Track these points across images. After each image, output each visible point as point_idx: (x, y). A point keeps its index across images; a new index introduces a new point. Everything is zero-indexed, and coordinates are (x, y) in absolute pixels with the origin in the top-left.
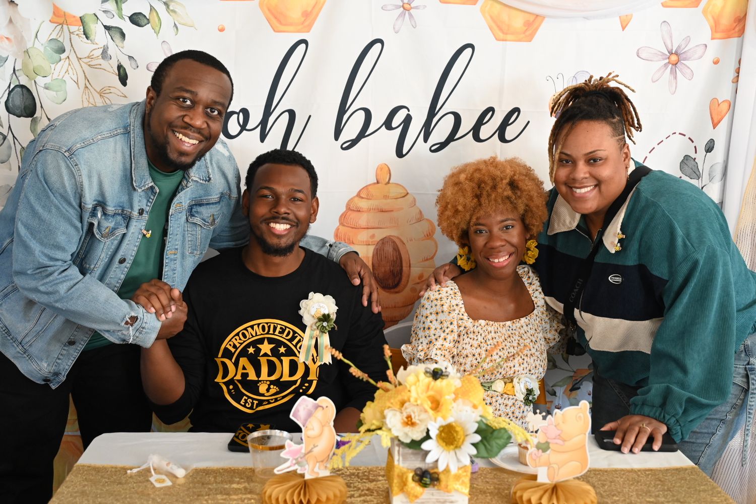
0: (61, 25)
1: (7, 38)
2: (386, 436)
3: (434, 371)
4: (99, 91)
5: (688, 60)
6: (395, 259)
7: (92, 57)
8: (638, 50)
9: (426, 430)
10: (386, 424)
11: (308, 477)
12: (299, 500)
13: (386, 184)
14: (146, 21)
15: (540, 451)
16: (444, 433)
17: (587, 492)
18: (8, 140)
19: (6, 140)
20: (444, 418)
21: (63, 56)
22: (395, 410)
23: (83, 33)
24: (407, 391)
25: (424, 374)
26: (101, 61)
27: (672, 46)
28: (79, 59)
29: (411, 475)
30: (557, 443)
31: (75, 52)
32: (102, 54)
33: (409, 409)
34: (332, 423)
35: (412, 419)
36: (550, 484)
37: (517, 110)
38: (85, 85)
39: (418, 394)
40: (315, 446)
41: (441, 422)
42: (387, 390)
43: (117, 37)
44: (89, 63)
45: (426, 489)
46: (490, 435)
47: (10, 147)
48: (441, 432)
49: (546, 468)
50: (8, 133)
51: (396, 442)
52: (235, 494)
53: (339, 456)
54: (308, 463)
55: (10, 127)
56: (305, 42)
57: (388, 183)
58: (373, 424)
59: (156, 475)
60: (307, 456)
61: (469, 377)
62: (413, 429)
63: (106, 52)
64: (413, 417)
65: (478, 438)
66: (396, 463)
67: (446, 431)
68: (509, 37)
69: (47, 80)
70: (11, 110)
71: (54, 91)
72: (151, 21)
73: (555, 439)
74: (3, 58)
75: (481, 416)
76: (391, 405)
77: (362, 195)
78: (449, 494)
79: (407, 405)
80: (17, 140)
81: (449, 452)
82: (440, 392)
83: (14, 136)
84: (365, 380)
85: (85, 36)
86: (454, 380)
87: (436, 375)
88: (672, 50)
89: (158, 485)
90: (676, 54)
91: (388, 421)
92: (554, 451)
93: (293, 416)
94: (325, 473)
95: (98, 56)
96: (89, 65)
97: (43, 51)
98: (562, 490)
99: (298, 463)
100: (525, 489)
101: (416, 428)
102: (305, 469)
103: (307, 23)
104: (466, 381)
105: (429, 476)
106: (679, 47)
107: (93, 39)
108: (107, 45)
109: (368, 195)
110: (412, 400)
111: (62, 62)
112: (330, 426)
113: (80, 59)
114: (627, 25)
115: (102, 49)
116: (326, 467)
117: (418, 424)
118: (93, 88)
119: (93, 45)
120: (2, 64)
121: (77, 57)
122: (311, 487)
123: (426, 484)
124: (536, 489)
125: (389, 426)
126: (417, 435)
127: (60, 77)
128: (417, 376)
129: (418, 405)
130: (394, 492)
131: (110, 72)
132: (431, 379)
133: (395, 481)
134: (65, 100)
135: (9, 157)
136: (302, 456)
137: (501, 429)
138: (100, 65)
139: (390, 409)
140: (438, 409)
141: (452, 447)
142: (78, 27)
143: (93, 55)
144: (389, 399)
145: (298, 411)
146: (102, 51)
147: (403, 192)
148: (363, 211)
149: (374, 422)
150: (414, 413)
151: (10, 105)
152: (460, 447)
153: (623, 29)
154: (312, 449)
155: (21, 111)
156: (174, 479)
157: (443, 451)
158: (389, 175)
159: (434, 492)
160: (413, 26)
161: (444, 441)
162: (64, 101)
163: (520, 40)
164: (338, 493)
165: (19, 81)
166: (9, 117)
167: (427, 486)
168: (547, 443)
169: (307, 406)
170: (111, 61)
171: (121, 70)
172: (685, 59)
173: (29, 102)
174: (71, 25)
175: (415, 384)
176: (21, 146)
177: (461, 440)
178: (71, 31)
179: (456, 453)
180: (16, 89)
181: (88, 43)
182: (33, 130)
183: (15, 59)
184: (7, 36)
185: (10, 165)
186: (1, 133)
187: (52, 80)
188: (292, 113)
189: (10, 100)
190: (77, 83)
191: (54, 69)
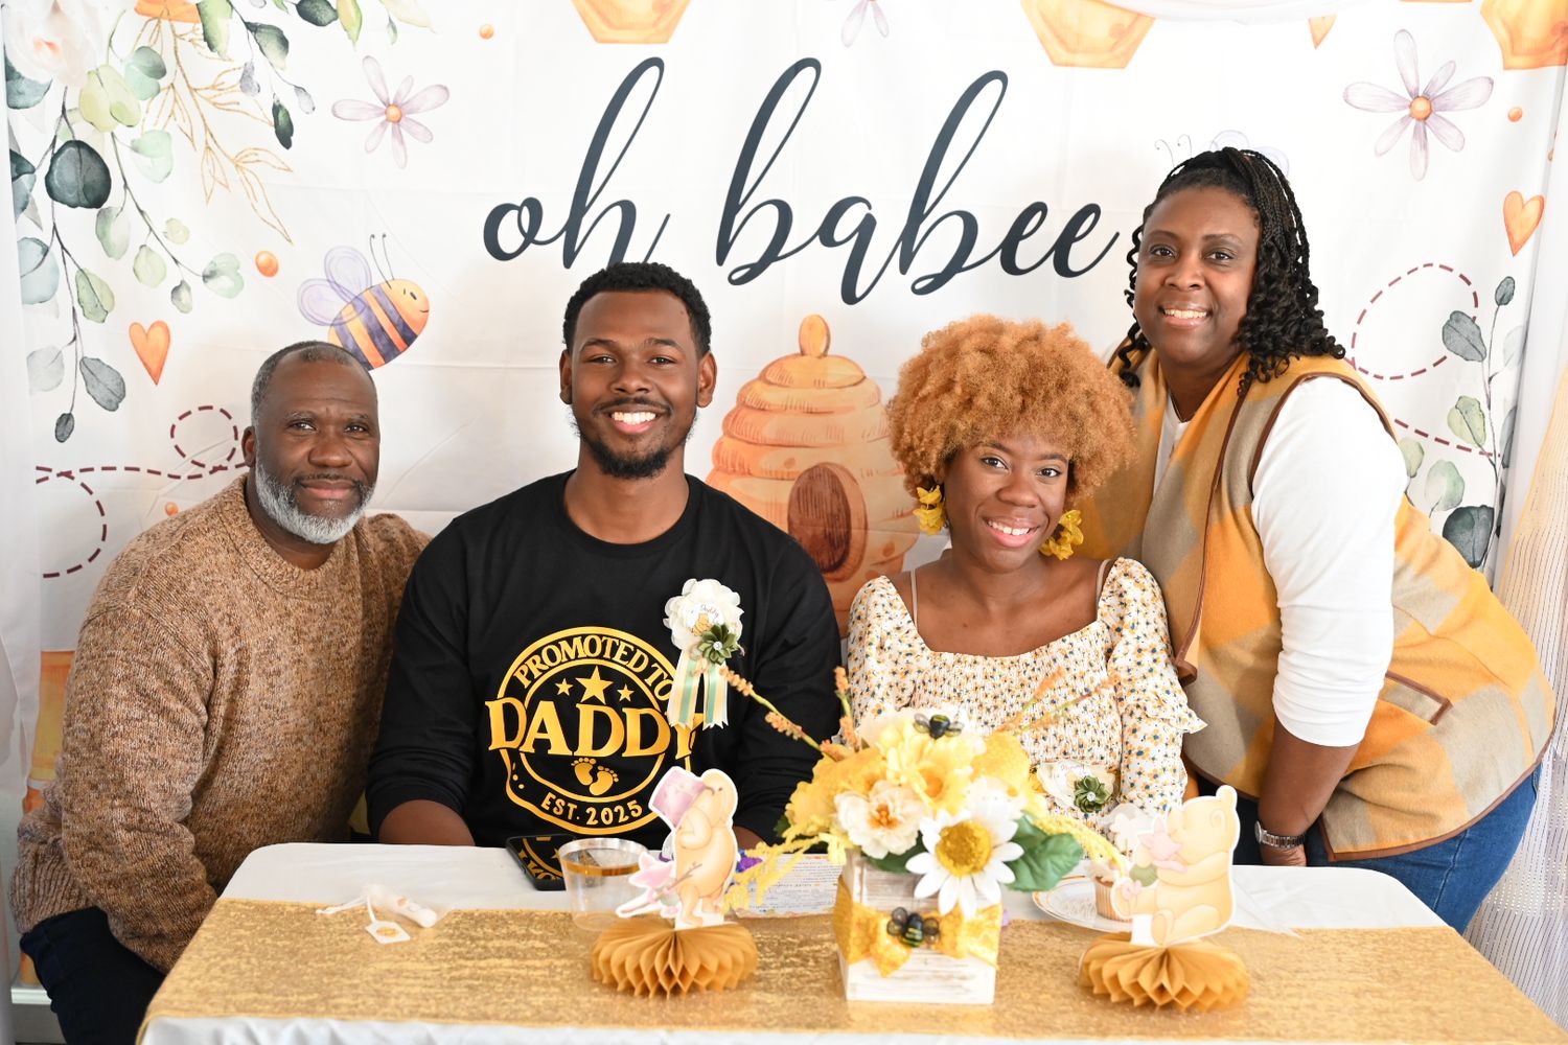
0: (156, 21)
1: (50, 45)
2: (838, 844)
3: (932, 721)
4: (233, 156)
5: (1450, 110)
6: (835, 511)
7: (221, 87)
8: (1347, 89)
9: (916, 835)
10: (837, 822)
11: (680, 926)
12: (666, 967)
13: (820, 357)
14: (330, 14)
15: (1139, 883)
16: (952, 843)
17: (1230, 965)
18: (52, 254)
19: (48, 256)
20: (952, 812)
21: (164, 82)
22: (856, 796)
23: (202, 37)
24: (879, 758)
25: (914, 725)
26: (239, 96)
27: (1418, 81)
28: (193, 90)
29: (884, 922)
30: (1171, 869)
31: (184, 76)
32: (241, 81)
33: (883, 794)
34: (730, 822)
35: (888, 814)
36: (1157, 949)
37: (1093, 210)
38: (207, 143)
39: (900, 765)
40: (696, 866)
41: (946, 819)
42: (838, 758)
43: (273, 46)
44: (213, 100)
45: (914, 950)
46: (1041, 847)
47: (56, 270)
48: (945, 839)
49: (1149, 917)
50: (52, 241)
51: (857, 858)
52: (536, 957)
53: (742, 886)
54: (681, 899)
55: (55, 228)
56: (657, 62)
57: (825, 354)
58: (812, 823)
59: (377, 922)
60: (681, 884)
61: (1001, 734)
62: (891, 831)
63: (249, 77)
64: (891, 808)
65: (1017, 851)
66: (856, 899)
67: (955, 836)
68: (1079, 58)
69: (135, 133)
70: (56, 193)
71: (150, 155)
72: (340, 12)
73: (1167, 859)
74: (42, 85)
75: (1022, 811)
76: (848, 786)
77: (769, 378)
78: (959, 962)
79: (878, 785)
80: (69, 255)
81: (960, 879)
82: (943, 763)
83: (63, 247)
84: (795, 737)
85: (206, 43)
86: (970, 740)
87: (937, 728)
88: (1417, 89)
89: (383, 940)
90: (1426, 97)
91: (841, 816)
92: (1167, 883)
93: (654, 805)
94: (717, 920)
95: (234, 86)
96: (214, 104)
97: (123, 75)
98: (1180, 962)
99: (662, 898)
100: (1107, 957)
101: (897, 831)
102: (677, 911)
103: (662, 25)
104: (996, 743)
105: (919, 925)
106: (1432, 83)
107: (221, 51)
108: (251, 63)
109: (781, 378)
110: (889, 775)
111: (162, 94)
112: (725, 827)
113: (195, 90)
114: (1324, 36)
115: (242, 71)
116: (716, 907)
117: (900, 823)
118: (222, 150)
119: (221, 61)
120: (38, 98)
121: (189, 86)
122: (686, 943)
123: (914, 940)
124: (1129, 956)
125: (845, 826)
126: (899, 844)
127: (159, 127)
128: (900, 731)
129: (900, 785)
130: (851, 956)
131: (255, 118)
132: (926, 736)
133: (854, 934)
134: (169, 173)
135: (54, 289)
136: (670, 884)
137: (1061, 835)
138: (238, 103)
139: (846, 793)
140: (940, 795)
141: (966, 868)
142: (192, 25)
143: (223, 83)
144: (844, 775)
145: (665, 795)
146: (240, 76)
147: (855, 374)
148: (771, 411)
149: (814, 818)
150: (893, 800)
151: (56, 182)
152: (982, 869)
153: (1317, 43)
154: (691, 870)
155: (78, 195)
156: (414, 930)
157: (948, 877)
158: (825, 339)
159: (928, 956)
160: (881, 32)
161: (950, 857)
162: (165, 178)
163: (1101, 66)
164: (741, 958)
165: (72, 132)
166: (53, 207)
167: (916, 944)
168: (1153, 868)
169: (682, 787)
170: (259, 97)
171: (281, 115)
172: (1444, 108)
173: (95, 175)
174: (178, 20)
175: (896, 746)
176: (78, 265)
177: (984, 856)
178: (178, 33)
179: (973, 881)
180: (67, 150)
181: (213, 58)
182: (101, 235)
183: (66, 88)
184: (48, 41)
185: (57, 306)
186: (37, 241)
187: (142, 134)
188: (628, 210)
189: (55, 173)
190: (192, 140)
191: (147, 112)
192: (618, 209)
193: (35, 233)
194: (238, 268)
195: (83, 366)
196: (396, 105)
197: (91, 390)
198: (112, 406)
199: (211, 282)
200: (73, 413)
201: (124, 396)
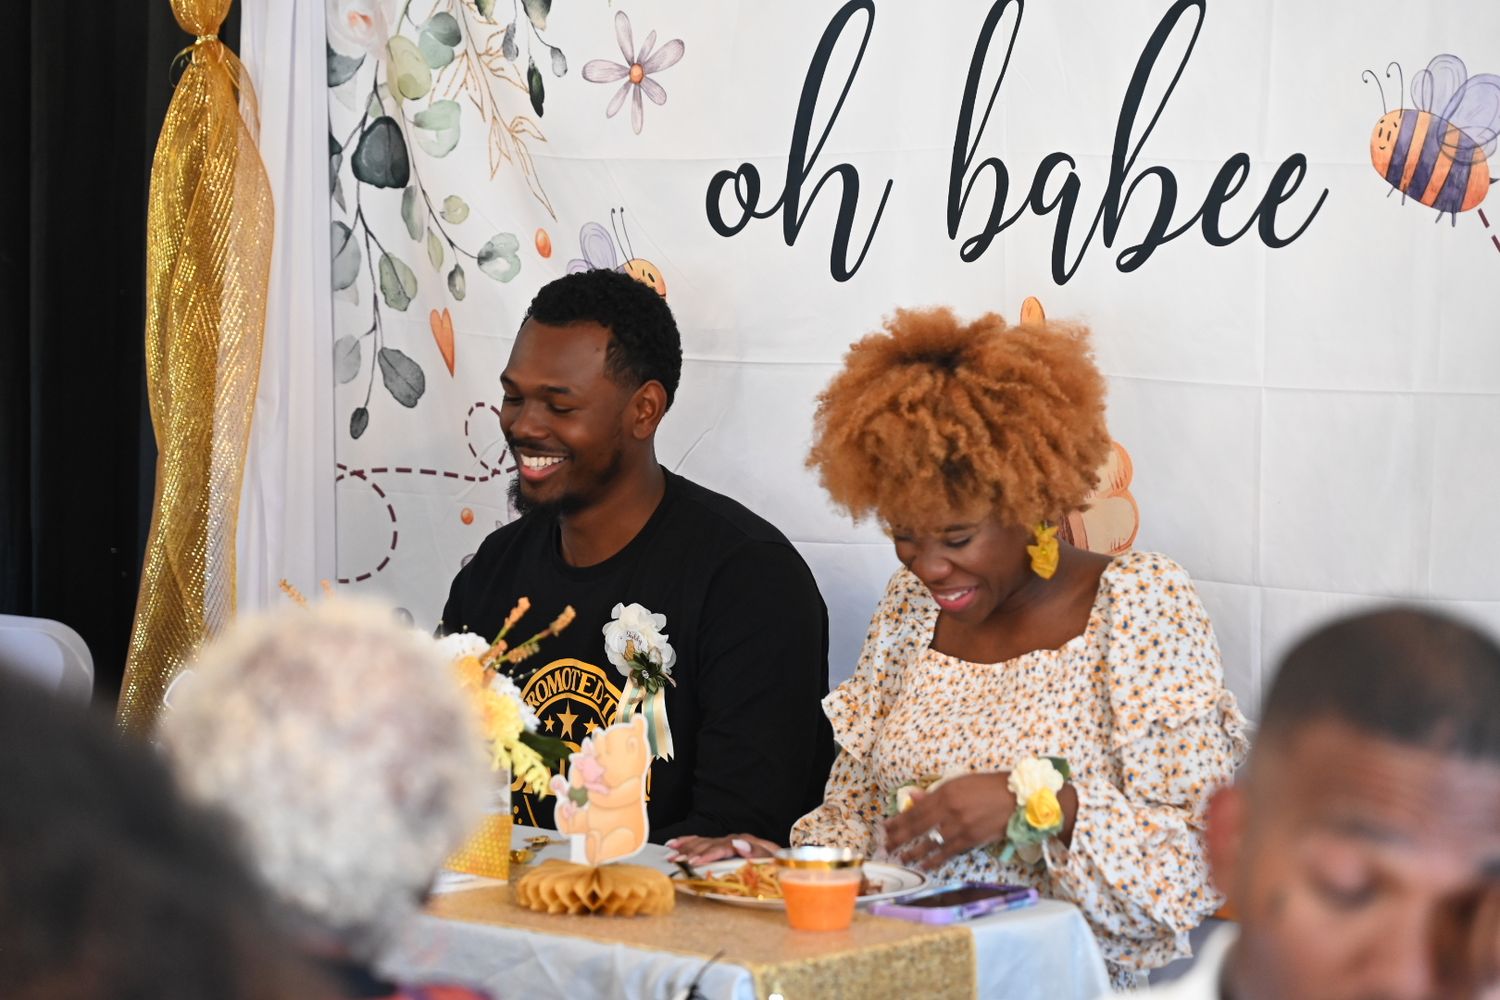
1: (365, 18)
4: (510, 126)
7: (491, 52)
15: (574, 803)
18: (354, 237)
19: (351, 240)
21: (458, 49)
26: (504, 61)
28: (479, 56)
30: (598, 792)
31: (473, 42)
32: (503, 45)
36: (588, 866)
37: (1298, 161)
38: (493, 112)
43: (536, 5)
44: (490, 66)
47: (358, 255)
49: (582, 837)
50: (355, 223)
55: (359, 210)
63: (510, 40)
69: (421, 105)
70: (364, 173)
71: (432, 129)
73: (595, 782)
74: (356, 61)
80: (374, 238)
83: (367, 230)
85: (475, 7)
92: (595, 805)
95: (498, 51)
96: (492, 70)
97: (416, 43)
107: (489, 15)
108: (514, 24)
111: (456, 62)
115: (503, 34)
118: (502, 120)
119: (490, 25)
120: (350, 74)
121: (476, 53)
127: (449, 98)
131: (515, 84)
134: (454, 146)
135: (356, 275)
138: (503, 69)
146: (503, 39)
151: (364, 161)
155: (386, 173)
162: (451, 150)
165: (383, 108)
166: (358, 188)
168: (584, 790)
170: (516, 60)
171: (534, 80)
173: (398, 156)
176: (383, 251)
180: (378, 128)
181: (481, 22)
182: (407, 216)
183: (378, 62)
184: (363, 13)
185: (357, 293)
186: (341, 225)
187: (430, 106)
188: (850, 174)
189: (364, 151)
190: (481, 110)
191: (438, 81)
192: (838, 176)
193: (339, 216)
194: (517, 249)
195: (382, 358)
196: (640, 64)
197: (389, 384)
198: (410, 402)
199: (486, 265)
200: (368, 408)
201: (423, 391)
